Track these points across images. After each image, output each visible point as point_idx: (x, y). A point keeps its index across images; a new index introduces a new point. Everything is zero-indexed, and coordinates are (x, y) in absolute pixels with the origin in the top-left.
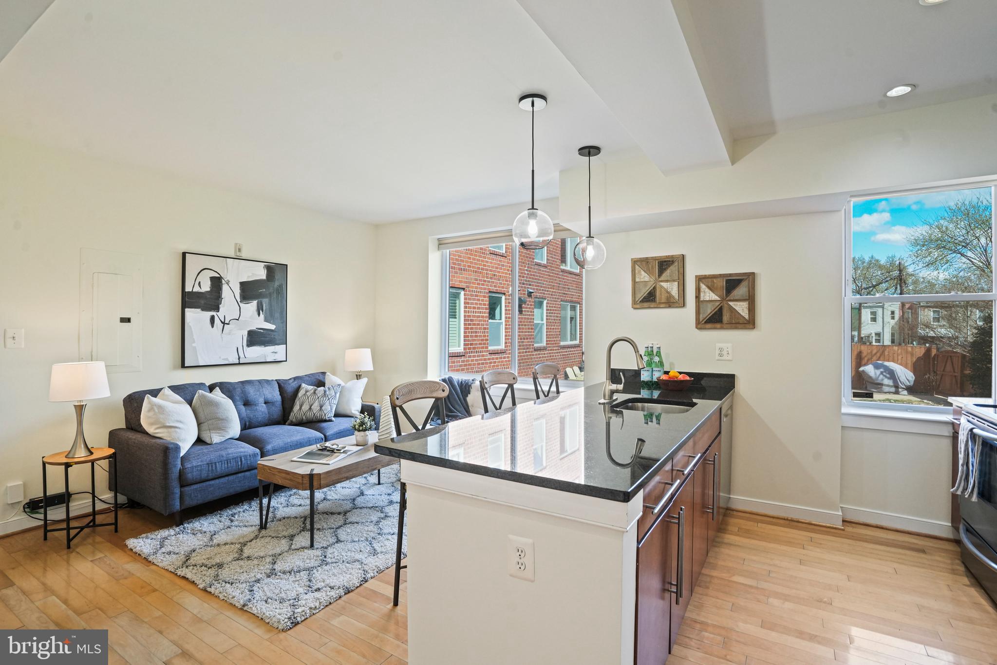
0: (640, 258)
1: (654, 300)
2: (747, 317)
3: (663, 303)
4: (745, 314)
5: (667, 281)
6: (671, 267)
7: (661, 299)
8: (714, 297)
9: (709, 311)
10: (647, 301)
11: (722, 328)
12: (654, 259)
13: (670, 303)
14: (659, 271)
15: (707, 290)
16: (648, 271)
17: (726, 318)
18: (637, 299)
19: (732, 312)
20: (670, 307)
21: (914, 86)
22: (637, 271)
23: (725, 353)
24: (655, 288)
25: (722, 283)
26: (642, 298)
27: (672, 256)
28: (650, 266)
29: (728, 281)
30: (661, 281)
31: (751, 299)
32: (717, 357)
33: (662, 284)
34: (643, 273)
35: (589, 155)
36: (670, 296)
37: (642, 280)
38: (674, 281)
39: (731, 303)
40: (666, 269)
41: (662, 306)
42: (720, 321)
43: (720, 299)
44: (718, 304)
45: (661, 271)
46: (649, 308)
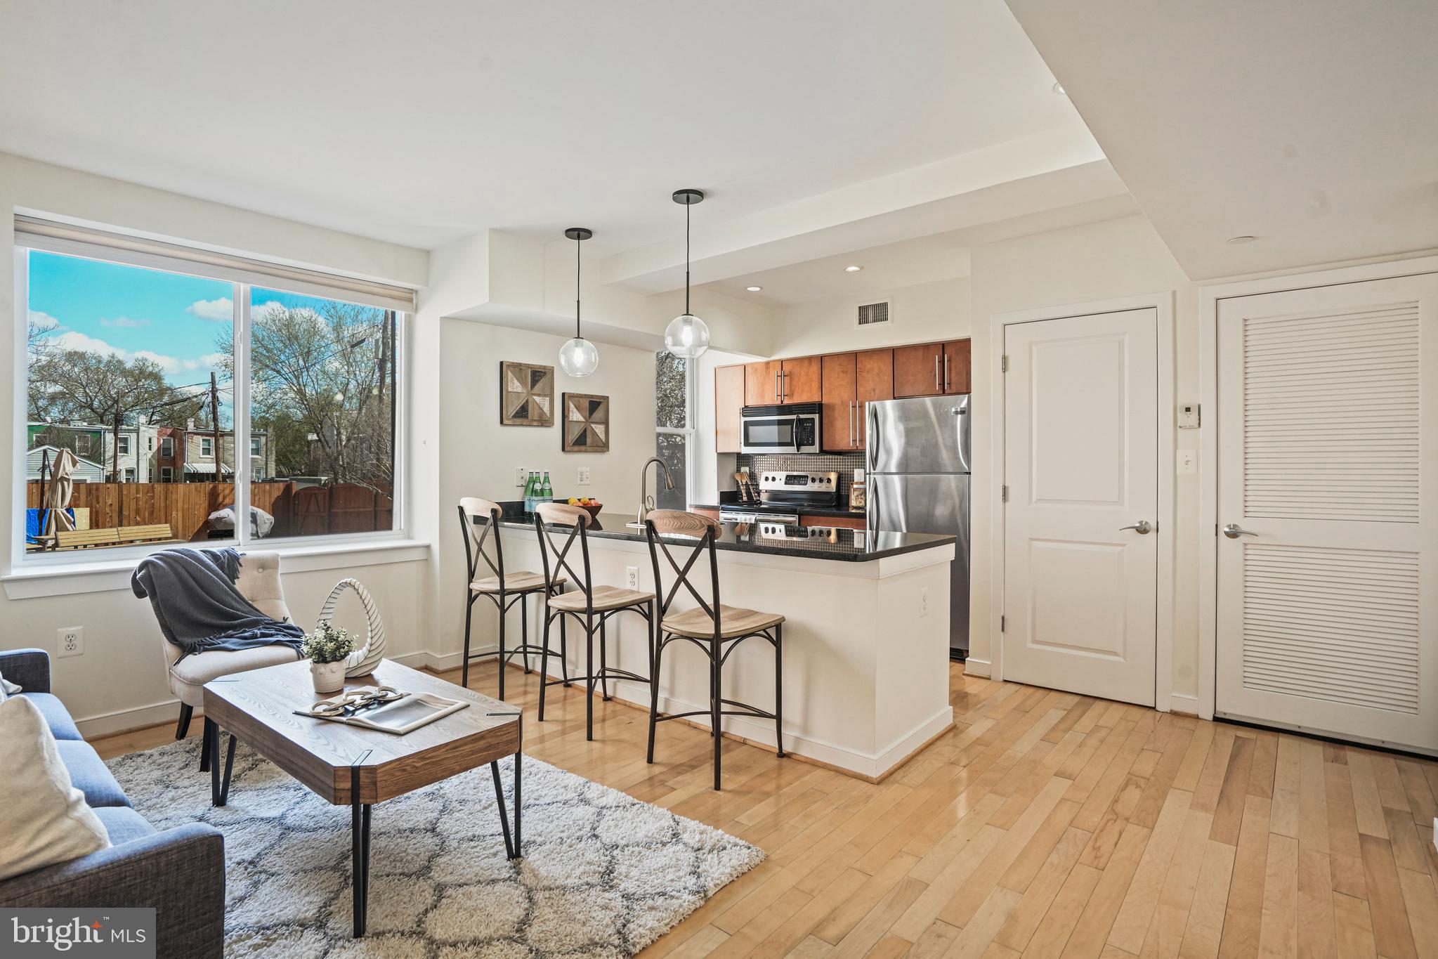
0: (513, 363)
1: (526, 416)
2: (604, 440)
3: (535, 420)
4: (602, 437)
5: (539, 395)
6: (543, 380)
7: (533, 416)
8: (581, 419)
9: (576, 433)
10: (519, 417)
11: (586, 451)
12: (528, 366)
13: (544, 422)
14: (531, 382)
15: (575, 410)
16: (522, 381)
17: (589, 440)
18: (509, 413)
19: (593, 434)
20: (542, 426)
21: (761, 288)
22: (509, 379)
23: (584, 477)
24: (527, 401)
25: (586, 404)
26: (514, 412)
27: (545, 366)
28: (523, 374)
29: (591, 402)
30: (534, 395)
31: (606, 423)
32: (579, 482)
33: (535, 397)
34: (516, 381)
35: (579, 238)
36: (542, 413)
37: (515, 390)
38: (545, 396)
39: (593, 425)
40: (538, 381)
41: (535, 424)
42: (585, 444)
43: (584, 420)
44: (583, 425)
45: (534, 383)
46: (522, 425)
